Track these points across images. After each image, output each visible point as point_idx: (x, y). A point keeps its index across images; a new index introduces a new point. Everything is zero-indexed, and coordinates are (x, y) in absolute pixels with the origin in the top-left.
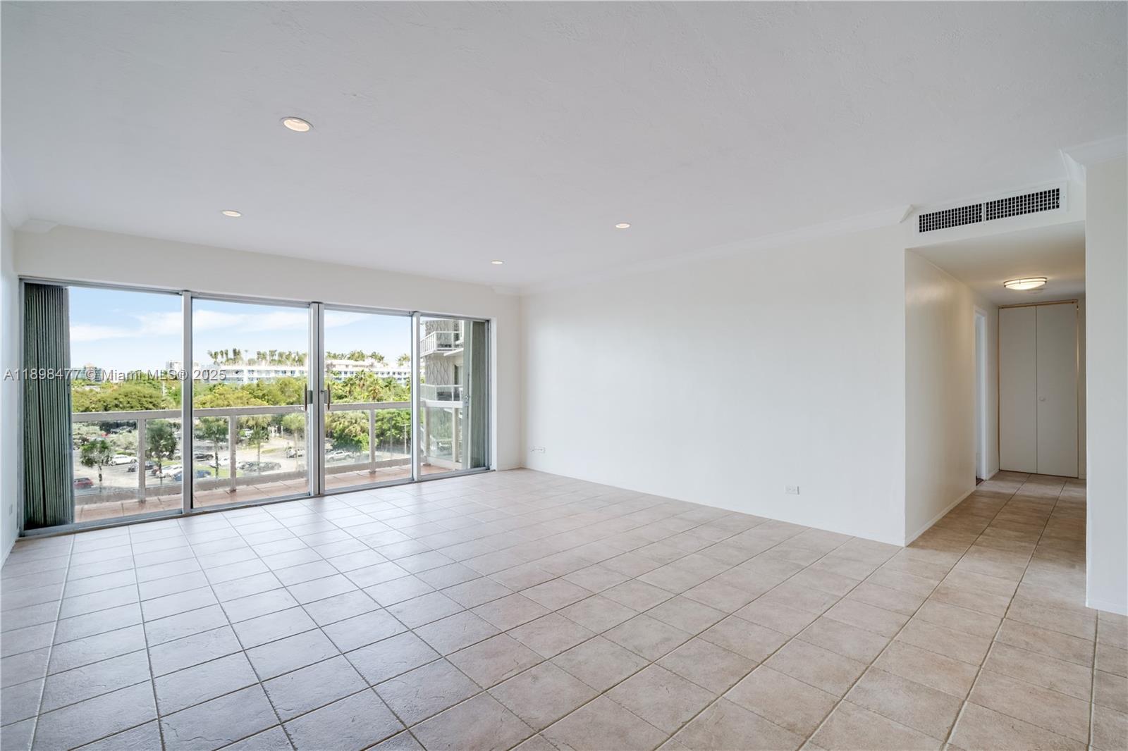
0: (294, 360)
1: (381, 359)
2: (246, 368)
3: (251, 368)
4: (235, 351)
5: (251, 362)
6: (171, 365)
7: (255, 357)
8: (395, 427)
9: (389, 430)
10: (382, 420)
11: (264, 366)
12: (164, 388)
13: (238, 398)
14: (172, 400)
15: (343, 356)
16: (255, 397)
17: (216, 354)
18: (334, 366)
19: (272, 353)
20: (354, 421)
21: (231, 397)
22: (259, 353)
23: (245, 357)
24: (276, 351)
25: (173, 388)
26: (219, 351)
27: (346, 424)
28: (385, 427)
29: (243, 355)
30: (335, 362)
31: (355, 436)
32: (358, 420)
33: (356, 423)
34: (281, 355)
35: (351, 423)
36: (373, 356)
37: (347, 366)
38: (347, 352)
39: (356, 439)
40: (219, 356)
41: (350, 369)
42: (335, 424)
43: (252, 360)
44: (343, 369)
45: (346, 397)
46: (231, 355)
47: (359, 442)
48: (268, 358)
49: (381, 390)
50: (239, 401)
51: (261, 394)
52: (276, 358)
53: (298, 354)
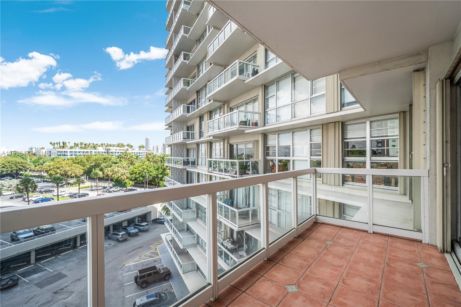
0: (91, 147)
1: (132, 147)
2: (69, 150)
3: (71, 150)
4: (63, 143)
5: (71, 148)
6: (31, 149)
7: (73, 145)
8: (142, 176)
9: (139, 177)
10: (136, 173)
11: (77, 149)
12: (28, 159)
13: (66, 164)
14: (33, 165)
15: (114, 146)
16: (75, 163)
17: (54, 144)
18: (110, 150)
19: (81, 144)
20: (123, 174)
21: (64, 163)
22: (75, 144)
23: (69, 145)
24: (83, 143)
25: (33, 159)
26: (56, 142)
27: (119, 175)
28: (137, 176)
29: (67, 144)
30: (111, 148)
31: (124, 180)
32: (125, 173)
33: (124, 175)
34: (85, 145)
35: (122, 175)
36: (128, 145)
37: (116, 150)
38: (116, 144)
39: (124, 182)
40: (56, 145)
41: (117, 151)
42: (114, 175)
43: (72, 147)
44: (114, 151)
45: (118, 163)
46: (62, 145)
47: (126, 183)
48: (79, 146)
49: (134, 160)
50: (67, 165)
51: (77, 162)
52: (83, 146)
53: (93, 144)
